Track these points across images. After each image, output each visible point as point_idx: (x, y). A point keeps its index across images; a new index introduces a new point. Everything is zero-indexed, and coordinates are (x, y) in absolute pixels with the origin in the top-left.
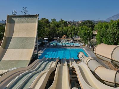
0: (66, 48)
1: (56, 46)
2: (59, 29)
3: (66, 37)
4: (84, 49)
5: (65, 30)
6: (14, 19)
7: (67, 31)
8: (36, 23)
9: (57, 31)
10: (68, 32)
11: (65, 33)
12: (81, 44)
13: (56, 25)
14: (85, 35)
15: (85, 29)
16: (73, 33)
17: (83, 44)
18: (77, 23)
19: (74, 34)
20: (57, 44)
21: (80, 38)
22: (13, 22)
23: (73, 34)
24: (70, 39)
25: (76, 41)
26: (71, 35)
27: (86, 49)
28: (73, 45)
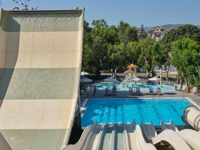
0: (140, 98)
1: (115, 92)
2: (115, 47)
3: (135, 70)
4: (190, 100)
5: (133, 50)
6: (18, 20)
7: (139, 52)
8: (77, 30)
9: (111, 54)
10: (141, 56)
11: (132, 59)
12: (179, 88)
13: (106, 37)
14: (190, 62)
15: (190, 46)
16: (154, 57)
17: (185, 87)
18: (151, 32)
19: (157, 60)
20: (114, 88)
21: (174, 72)
22: (17, 28)
23: (153, 61)
24: (147, 74)
25: (164, 79)
26: (150, 63)
27: (195, 100)
28: (159, 89)
